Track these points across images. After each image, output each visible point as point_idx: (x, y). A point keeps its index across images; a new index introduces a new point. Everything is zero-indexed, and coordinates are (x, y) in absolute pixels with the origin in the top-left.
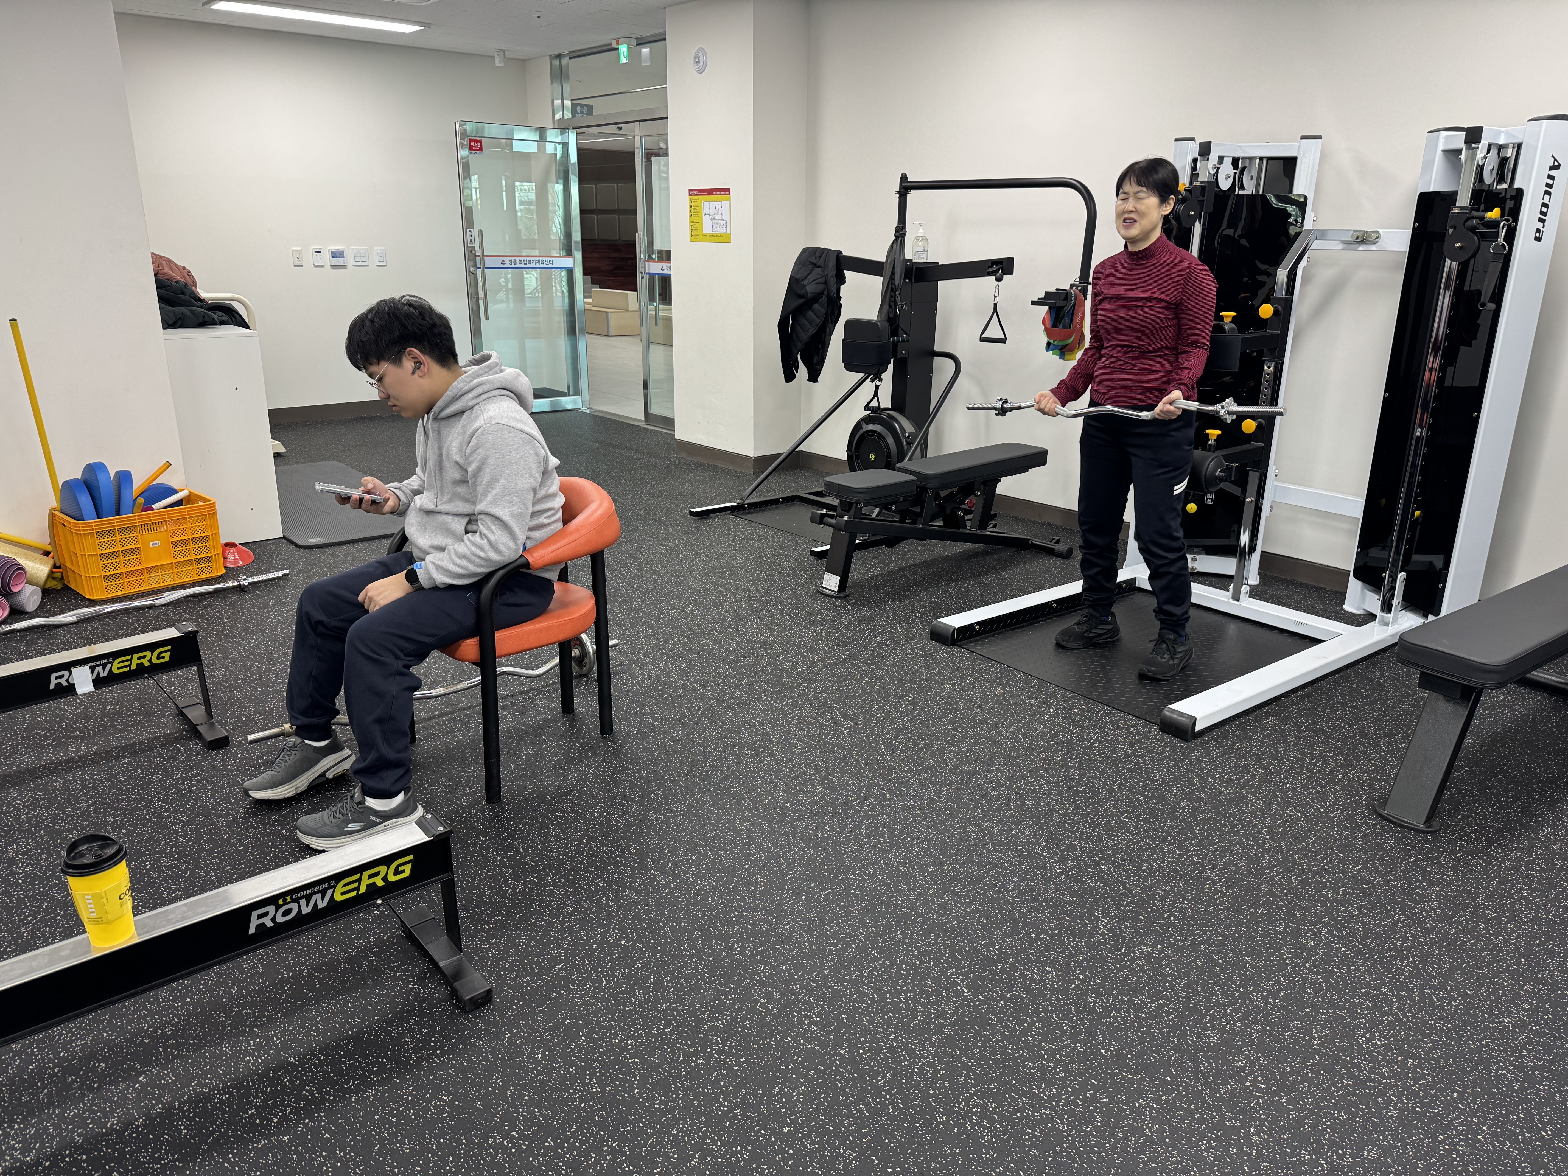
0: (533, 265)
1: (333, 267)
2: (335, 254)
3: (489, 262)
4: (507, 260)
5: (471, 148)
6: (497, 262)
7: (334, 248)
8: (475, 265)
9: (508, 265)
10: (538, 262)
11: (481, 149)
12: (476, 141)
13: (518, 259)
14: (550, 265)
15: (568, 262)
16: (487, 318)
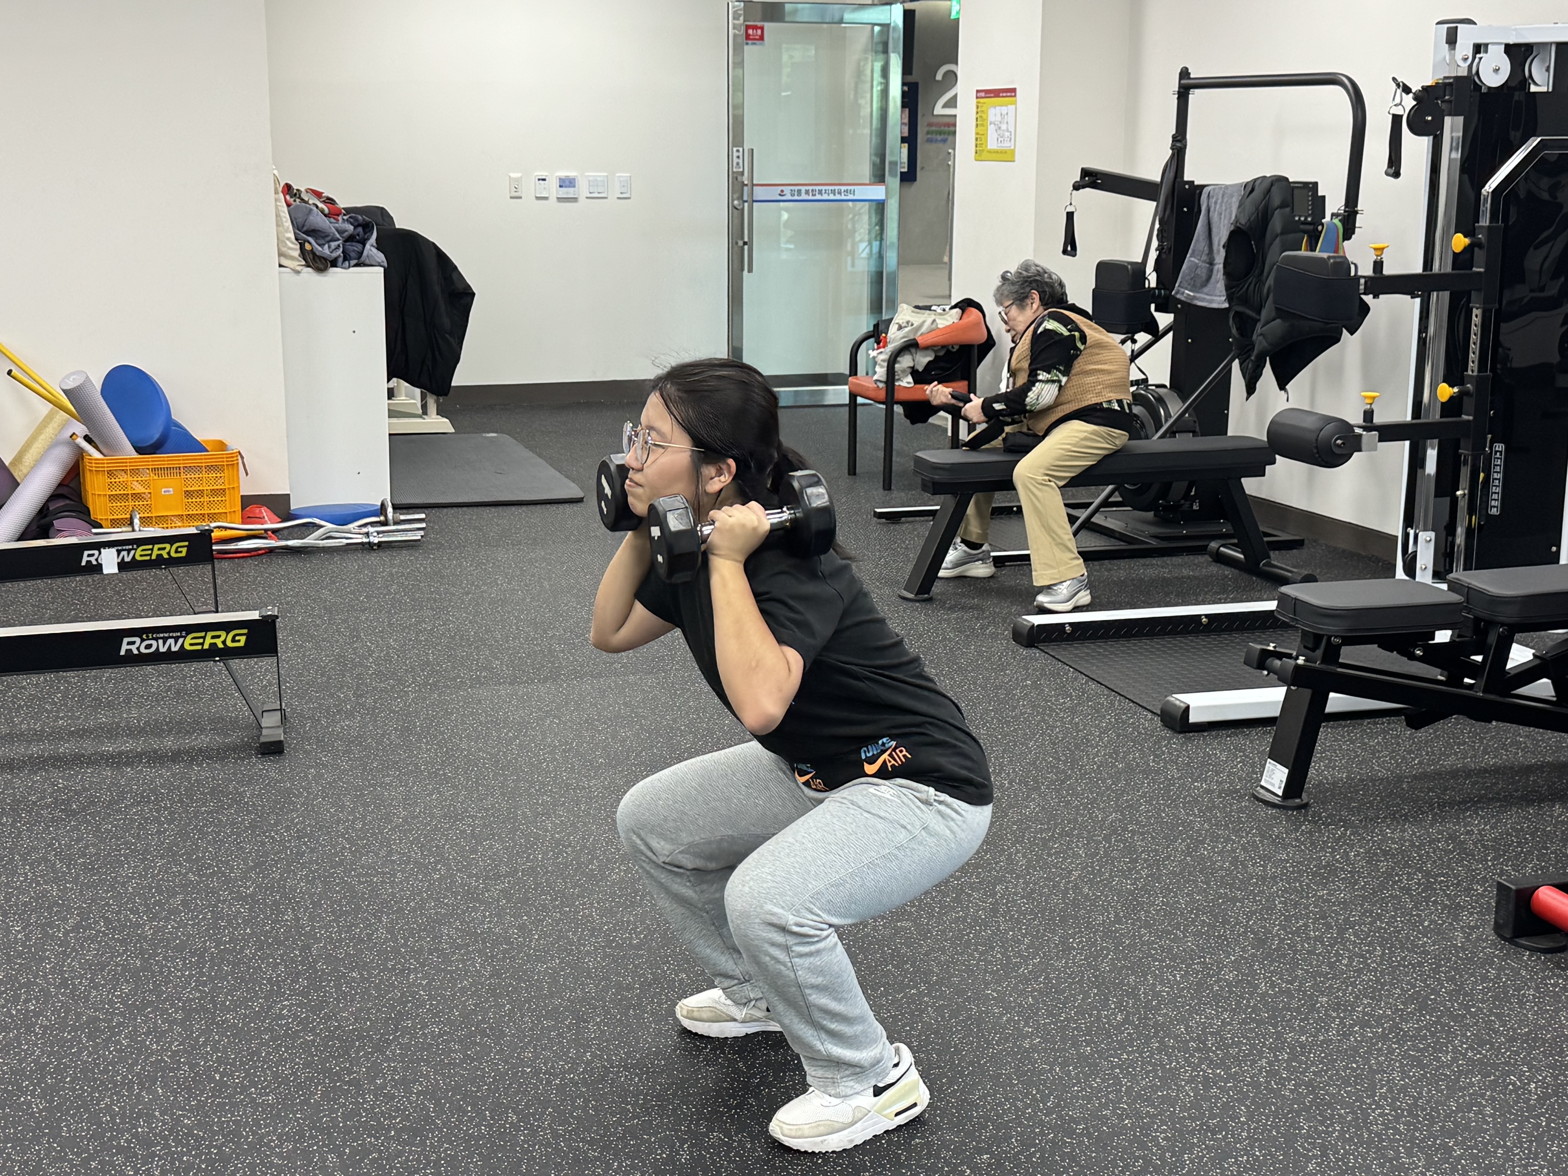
0: (825, 197)
1: (559, 199)
2: (566, 183)
3: (759, 193)
4: (787, 190)
5: (748, 37)
6: (774, 193)
7: (563, 174)
8: (741, 197)
9: (788, 197)
10: (833, 192)
11: (762, 38)
12: (755, 28)
13: (803, 189)
14: (851, 197)
15: (878, 192)
16: (750, 270)
